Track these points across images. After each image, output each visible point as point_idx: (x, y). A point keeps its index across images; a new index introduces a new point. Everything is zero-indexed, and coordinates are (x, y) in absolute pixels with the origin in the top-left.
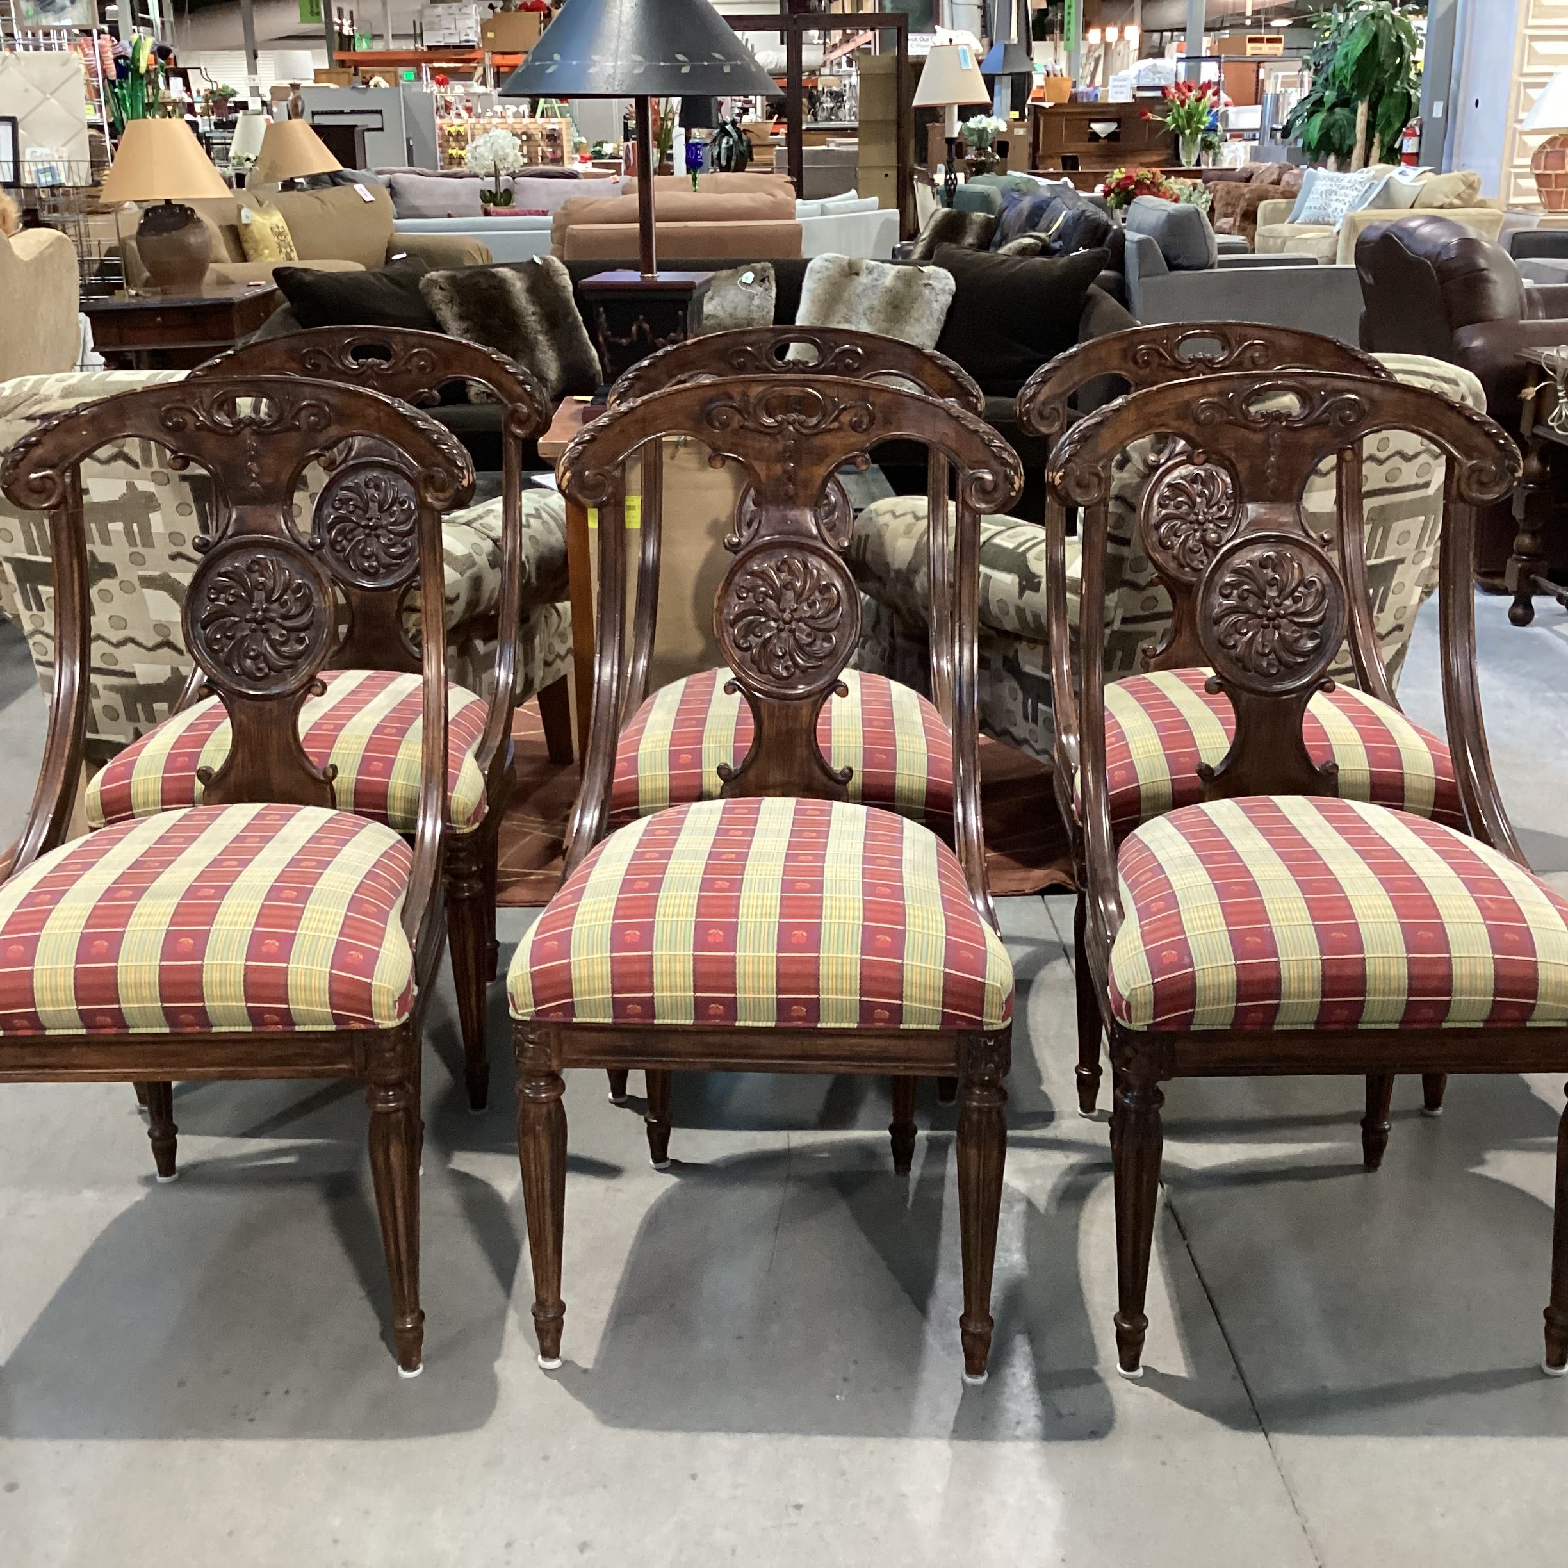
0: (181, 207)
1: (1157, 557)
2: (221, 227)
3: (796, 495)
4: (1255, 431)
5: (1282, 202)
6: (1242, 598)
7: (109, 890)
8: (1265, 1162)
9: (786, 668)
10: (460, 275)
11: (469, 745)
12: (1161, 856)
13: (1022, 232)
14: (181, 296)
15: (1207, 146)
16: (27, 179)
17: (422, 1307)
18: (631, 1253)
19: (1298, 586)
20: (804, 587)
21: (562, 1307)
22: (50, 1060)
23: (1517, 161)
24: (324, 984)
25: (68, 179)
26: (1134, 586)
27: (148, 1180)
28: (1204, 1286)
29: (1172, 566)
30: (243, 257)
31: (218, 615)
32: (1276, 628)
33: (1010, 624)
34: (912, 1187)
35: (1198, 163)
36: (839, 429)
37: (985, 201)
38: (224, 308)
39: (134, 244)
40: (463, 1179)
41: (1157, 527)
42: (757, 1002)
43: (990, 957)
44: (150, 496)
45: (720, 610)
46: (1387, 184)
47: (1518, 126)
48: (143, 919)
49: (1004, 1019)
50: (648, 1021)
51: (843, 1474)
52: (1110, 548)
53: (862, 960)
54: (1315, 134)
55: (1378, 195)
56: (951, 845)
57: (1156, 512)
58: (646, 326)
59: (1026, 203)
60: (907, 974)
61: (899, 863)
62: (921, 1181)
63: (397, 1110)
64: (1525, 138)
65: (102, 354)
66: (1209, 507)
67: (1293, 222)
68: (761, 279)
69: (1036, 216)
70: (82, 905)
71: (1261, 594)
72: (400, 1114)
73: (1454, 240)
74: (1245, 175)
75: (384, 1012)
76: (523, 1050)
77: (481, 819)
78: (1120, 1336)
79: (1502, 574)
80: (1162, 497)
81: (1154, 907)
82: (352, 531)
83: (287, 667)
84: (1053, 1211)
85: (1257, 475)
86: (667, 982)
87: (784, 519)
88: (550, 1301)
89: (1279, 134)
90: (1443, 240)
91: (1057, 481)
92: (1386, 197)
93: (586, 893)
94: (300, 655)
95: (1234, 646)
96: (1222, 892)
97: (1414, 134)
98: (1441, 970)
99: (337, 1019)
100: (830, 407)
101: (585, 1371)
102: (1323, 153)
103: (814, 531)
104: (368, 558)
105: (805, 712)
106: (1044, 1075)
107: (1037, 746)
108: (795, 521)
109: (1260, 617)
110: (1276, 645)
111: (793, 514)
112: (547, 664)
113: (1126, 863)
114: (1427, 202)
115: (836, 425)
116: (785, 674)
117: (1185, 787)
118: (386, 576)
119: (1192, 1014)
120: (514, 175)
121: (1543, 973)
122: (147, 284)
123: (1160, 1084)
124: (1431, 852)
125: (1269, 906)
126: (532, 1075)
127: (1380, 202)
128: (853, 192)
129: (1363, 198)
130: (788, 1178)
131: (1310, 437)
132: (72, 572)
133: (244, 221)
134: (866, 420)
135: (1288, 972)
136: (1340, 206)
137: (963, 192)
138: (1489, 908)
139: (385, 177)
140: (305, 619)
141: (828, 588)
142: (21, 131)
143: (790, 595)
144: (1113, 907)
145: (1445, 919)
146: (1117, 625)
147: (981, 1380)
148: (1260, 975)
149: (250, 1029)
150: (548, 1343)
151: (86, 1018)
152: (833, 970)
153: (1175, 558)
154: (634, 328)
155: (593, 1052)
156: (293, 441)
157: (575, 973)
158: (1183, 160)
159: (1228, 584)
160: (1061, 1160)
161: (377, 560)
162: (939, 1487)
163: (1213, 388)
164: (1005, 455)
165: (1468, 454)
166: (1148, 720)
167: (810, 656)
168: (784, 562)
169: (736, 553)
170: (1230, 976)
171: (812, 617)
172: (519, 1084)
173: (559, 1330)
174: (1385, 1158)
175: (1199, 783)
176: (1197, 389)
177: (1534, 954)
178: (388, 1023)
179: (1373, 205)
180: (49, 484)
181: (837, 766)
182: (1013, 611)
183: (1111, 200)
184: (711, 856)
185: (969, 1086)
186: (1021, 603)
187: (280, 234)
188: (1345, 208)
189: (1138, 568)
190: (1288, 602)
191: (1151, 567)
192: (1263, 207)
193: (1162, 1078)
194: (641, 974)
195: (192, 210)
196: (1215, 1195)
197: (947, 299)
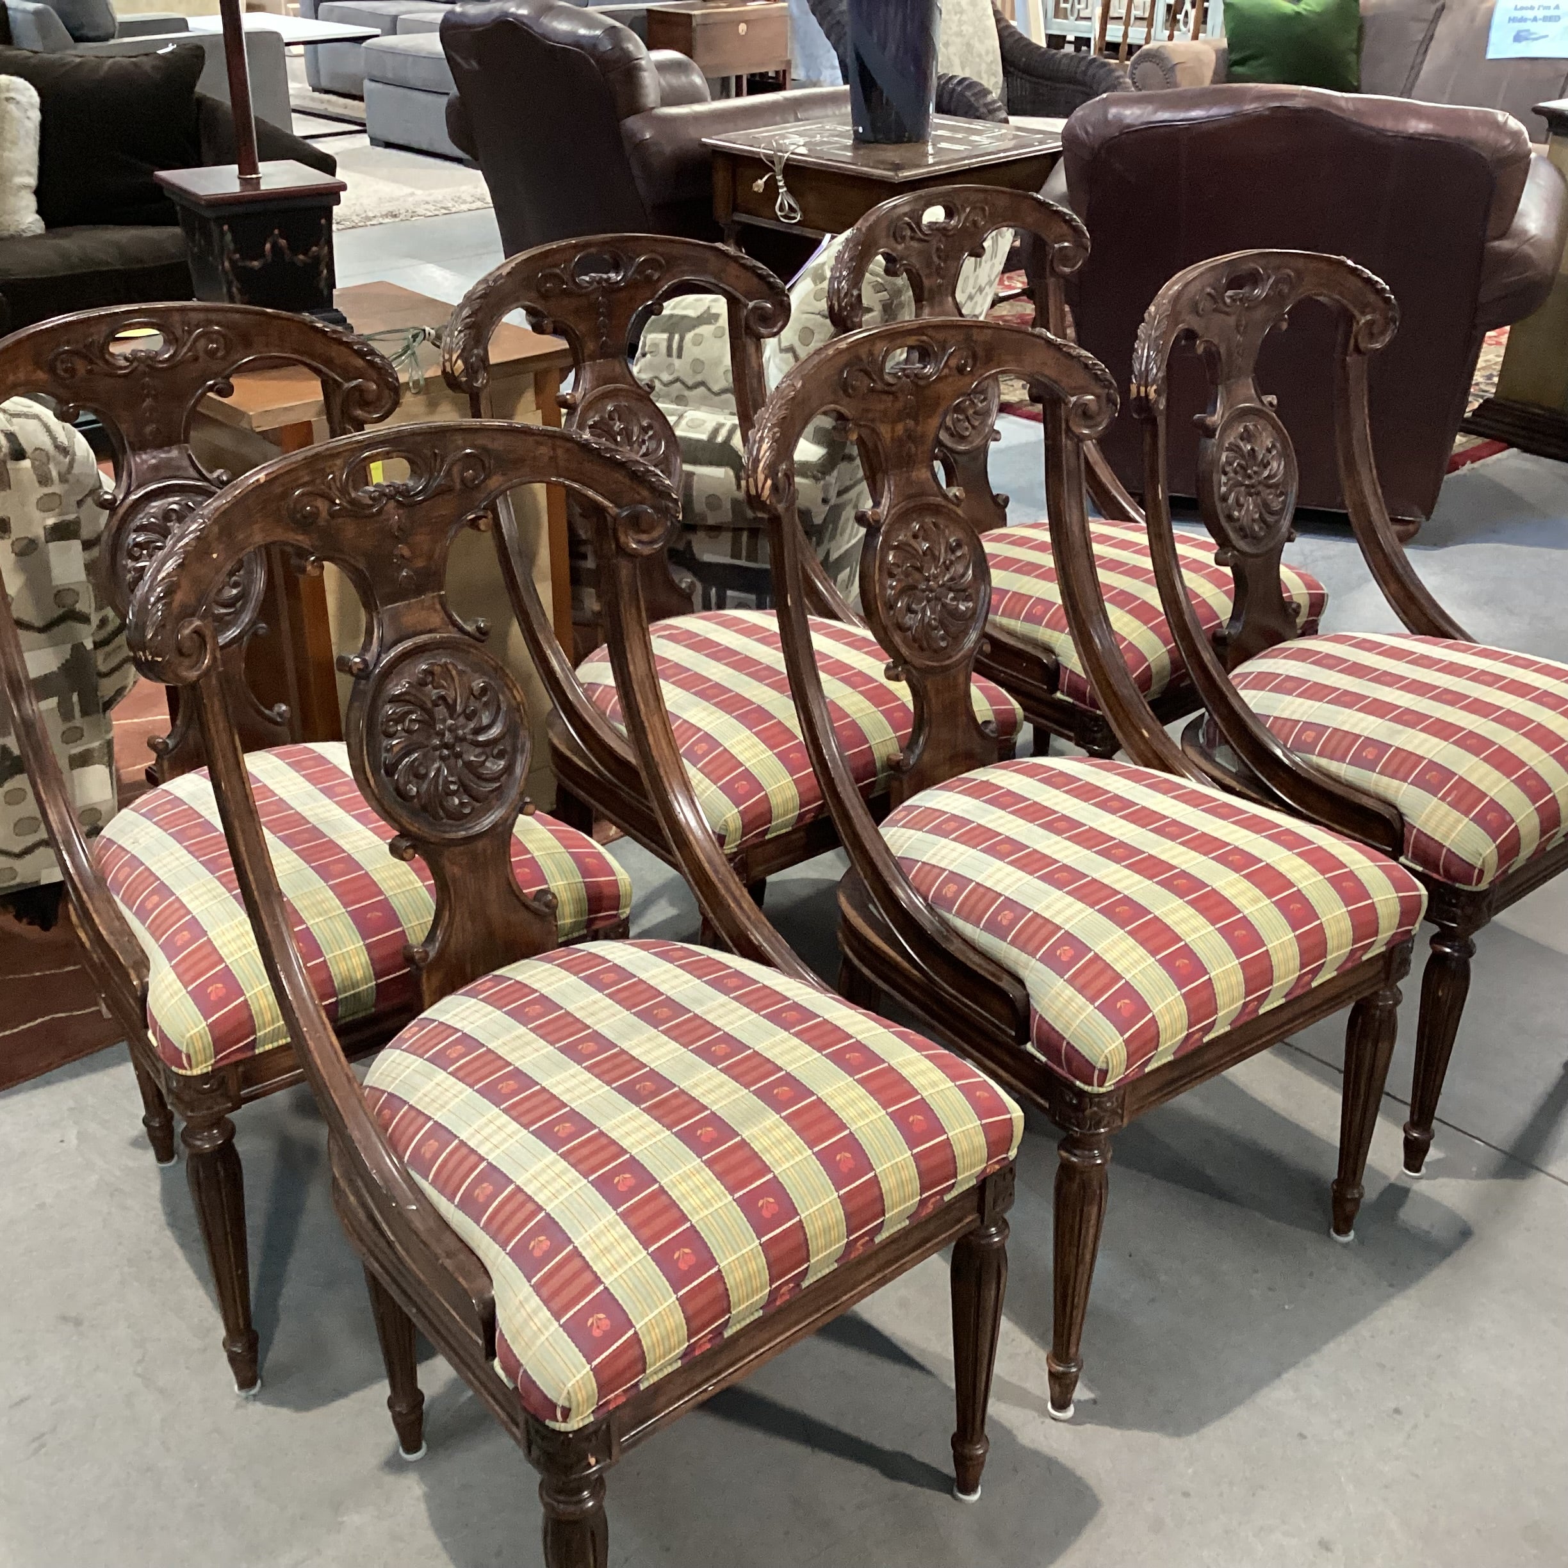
3: (916, 453)
6: (1236, 473)
36: (948, 375)
58: (283, 242)
94: (502, 772)
95: (1239, 518)
100: (940, 353)
108: (919, 482)
111: (915, 475)
115: (946, 371)
134: (970, 361)
135: (1561, 802)
140: (499, 727)
148: (1549, 810)
154: (268, 246)
197: (36, 116)
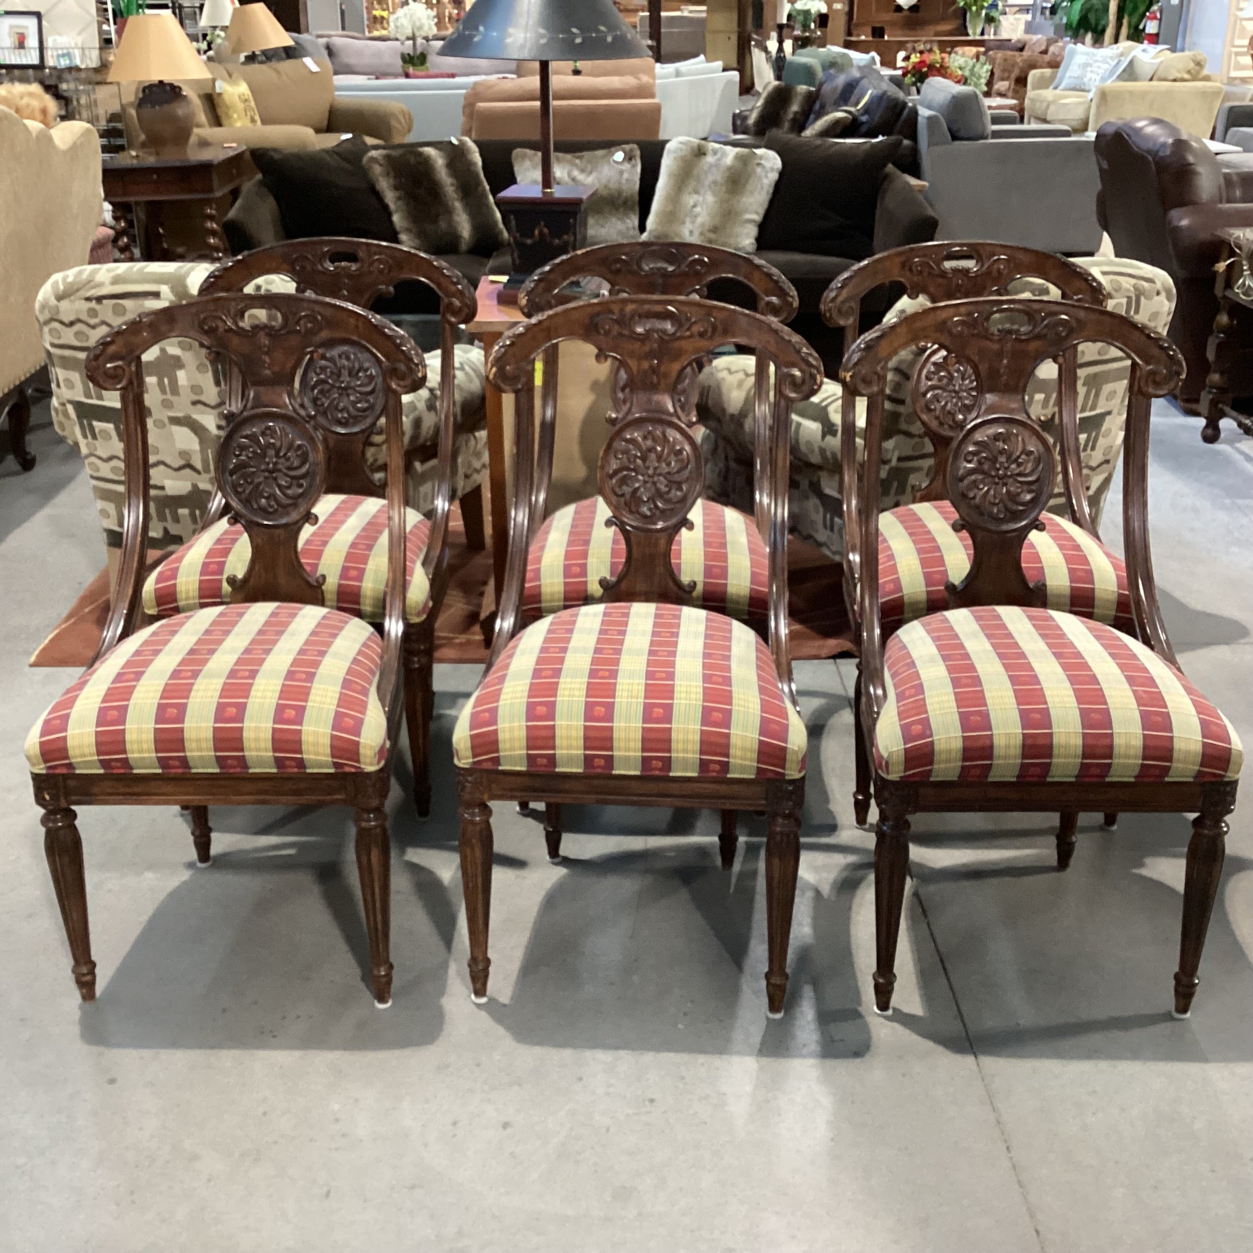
0: (171, 85)
1: (924, 417)
2: (200, 96)
3: (659, 383)
4: (991, 340)
5: (1048, 71)
6: (980, 463)
7: (175, 671)
8: (987, 863)
9: (650, 510)
10: (394, 153)
11: (418, 556)
12: (914, 654)
13: (837, 105)
14: (171, 157)
15: (990, 20)
16: (50, 62)
17: (391, 960)
18: (535, 923)
19: (1021, 453)
20: (663, 451)
21: (488, 962)
22: (136, 790)
23: (1237, 42)
24: (327, 741)
25: (82, 61)
26: (908, 434)
27: (190, 865)
28: (938, 951)
29: (934, 425)
30: (217, 121)
31: (241, 466)
32: (1005, 484)
33: (815, 459)
34: (734, 880)
35: (982, 34)
36: (691, 336)
37: (807, 73)
38: (205, 168)
39: (133, 112)
40: (415, 869)
41: (925, 394)
42: (627, 758)
43: (791, 729)
44: (177, 359)
45: (602, 467)
46: (1131, 63)
47: (1240, 14)
48: (200, 694)
49: (800, 771)
50: (551, 769)
51: (683, 1078)
52: (888, 405)
53: (702, 731)
54: (1075, 16)
55: (1124, 70)
56: (766, 640)
57: (925, 384)
58: (546, 230)
59: (841, 80)
60: (733, 740)
61: (728, 658)
62: (741, 874)
63: (375, 827)
64: (1244, 23)
65: (110, 203)
66: (963, 379)
67: (1056, 88)
68: (629, 158)
69: (848, 92)
70: (157, 682)
71: (994, 460)
72: (378, 830)
73: (1170, 141)
74: (1020, 45)
75: (368, 761)
76: (463, 788)
77: (427, 611)
78: (878, 988)
79: (1197, 401)
80: (929, 372)
81: (907, 693)
82: (329, 391)
83: (291, 505)
84: (833, 898)
85: (994, 373)
86: (565, 743)
87: (649, 401)
88: (481, 957)
89: (1048, 12)
90: (1162, 140)
91: (848, 379)
92: (1130, 73)
93: (508, 679)
94: (301, 495)
95: (974, 498)
96: (955, 683)
97: (1155, 18)
98: (1106, 742)
99: (336, 765)
100: (683, 320)
101: (504, 1005)
102: (1082, 31)
103: (671, 410)
104: (341, 411)
105: (663, 542)
106: (831, 797)
107: (834, 548)
108: (658, 403)
109: (993, 477)
110: (1005, 498)
111: (657, 397)
112: (467, 476)
113: (890, 658)
114: (1163, 76)
115: (688, 333)
116: (648, 513)
117: (936, 596)
118: (354, 424)
119: (931, 771)
120: (427, 39)
121: (1177, 745)
122: (143, 145)
123: (910, 818)
124: (1105, 654)
125: (987, 695)
126: (469, 805)
127: (1126, 76)
128: (702, 57)
129: (1112, 72)
130: (647, 871)
131: (1033, 346)
132: (137, 435)
133: (218, 90)
134: (710, 330)
135: (999, 741)
136: (1094, 76)
137: (791, 63)
138: (1141, 698)
139: (323, 41)
140: (304, 470)
141: (680, 452)
142: (44, 23)
143: (653, 456)
144: (880, 692)
145: (1111, 706)
146: (894, 462)
147: (778, 1016)
148: (980, 743)
149: (274, 770)
150: (479, 986)
151: (162, 762)
152: (681, 737)
153: (937, 418)
154: (536, 231)
155: (512, 790)
156: (294, 341)
157: (501, 736)
158: (970, 31)
159: (970, 453)
160: (840, 860)
161: (348, 413)
162: (749, 1088)
163: (963, 310)
164: (811, 359)
165: (1147, 362)
166: (912, 545)
167: (667, 501)
168: (649, 432)
169: (614, 425)
170: (958, 744)
171: (669, 473)
172: (460, 810)
173: (486, 976)
174: (1073, 861)
175: (946, 595)
176: (952, 311)
177: (1171, 731)
178: (371, 769)
179: (1120, 78)
180: (120, 371)
181: (685, 579)
182: (817, 450)
183: (909, 79)
184: (596, 651)
185: (774, 816)
186: (823, 445)
187: (246, 101)
188: (1098, 78)
189: (910, 422)
190: (1013, 466)
191: (919, 423)
192: (1033, 75)
193: (910, 813)
194: (546, 738)
195: (180, 89)
196: (949, 887)
197: (774, 176)
